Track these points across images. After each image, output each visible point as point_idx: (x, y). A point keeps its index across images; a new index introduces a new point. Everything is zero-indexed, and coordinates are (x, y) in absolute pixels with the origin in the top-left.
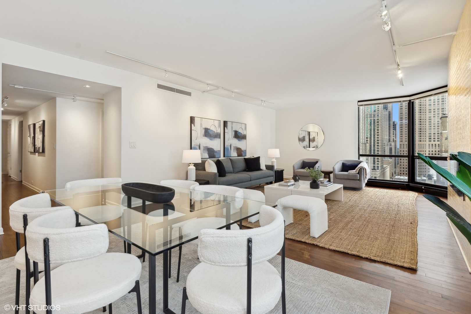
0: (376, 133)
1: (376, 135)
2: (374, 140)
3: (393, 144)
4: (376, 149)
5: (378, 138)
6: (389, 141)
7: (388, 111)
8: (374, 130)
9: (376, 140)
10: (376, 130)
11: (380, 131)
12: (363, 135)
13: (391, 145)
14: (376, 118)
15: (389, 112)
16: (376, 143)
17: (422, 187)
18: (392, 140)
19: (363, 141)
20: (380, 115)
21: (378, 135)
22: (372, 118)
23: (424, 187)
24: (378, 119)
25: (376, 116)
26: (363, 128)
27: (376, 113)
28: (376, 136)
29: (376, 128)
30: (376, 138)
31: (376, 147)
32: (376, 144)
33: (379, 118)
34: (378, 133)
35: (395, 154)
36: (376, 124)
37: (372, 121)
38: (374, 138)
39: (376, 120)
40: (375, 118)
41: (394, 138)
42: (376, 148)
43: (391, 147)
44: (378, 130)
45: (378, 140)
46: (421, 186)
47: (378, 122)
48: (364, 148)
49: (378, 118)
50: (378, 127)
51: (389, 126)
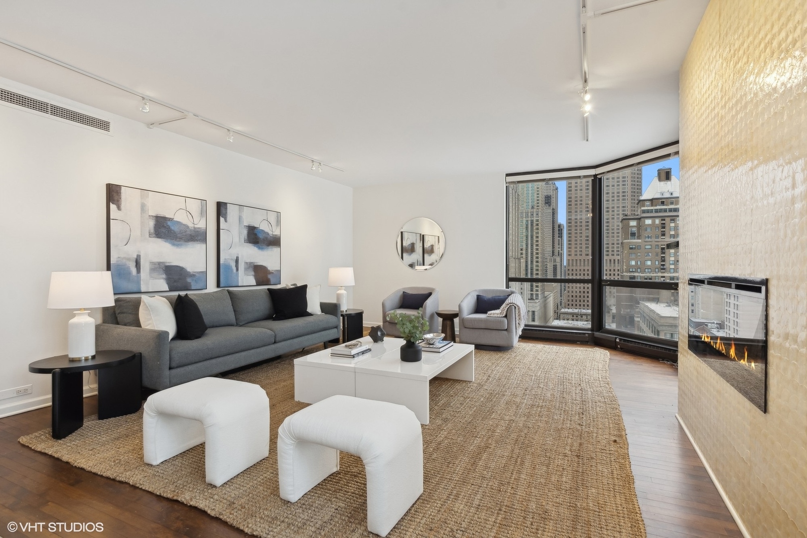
0: (534, 241)
1: (534, 245)
2: (532, 254)
3: (558, 259)
4: (535, 268)
5: (537, 249)
6: (553, 255)
7: (551, 208)
8: (532, 237)
9: (534, 253)
10: (534, 237)
11: (540, 239)
12: (517, 244)
13: (555, 261)
14: (535, 219)
15: (553, 209)
16: (534, 258)
17: (616, 338)
18: (556, 253)
19: (516, 254)
20: (540, 213)
21: (537, 245)
22: (529, 219)
23: (620, 340)
24: (537, 221)
25: (535, 215)
26: (517, 234)
27: (535, 210)
28: (535, 247)
29: (534, 233)
30: (534, 250)
31: (535, 263)
32: (535, 260)
33: (540, 218)
34: (537, 241)
35: (561, 276)
36: (534, 228)
37: (529, 222)
38: (532, 249)
39: (534, 222)
40: (533, 219)
41: (560, 249)
42: (534, 266)
43: (555, 263)
44: (537, 237)
45: (537, 254)
46: (615, 336)
47: (537, 225)
48: (517, 265)
49: (538, 219)
50: (537, 233)
51: (553, 232)
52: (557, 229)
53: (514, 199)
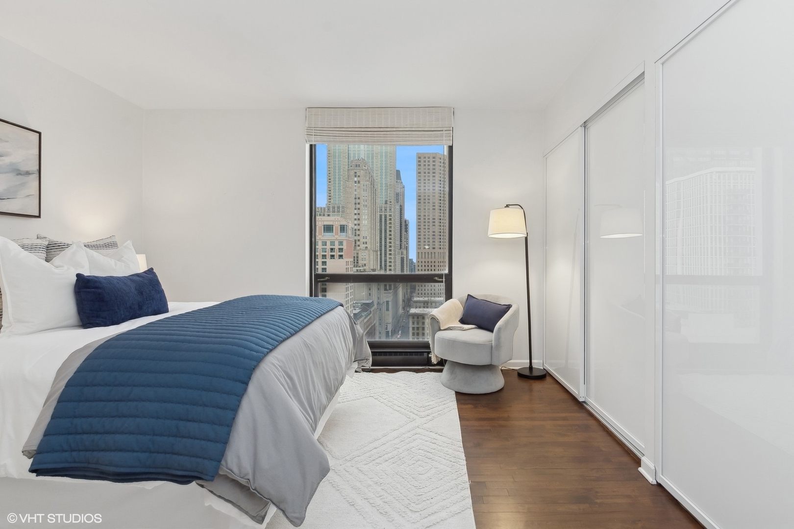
0: (388, 235)
1: (388, 239)
2: (385, 246)
3: (405, 252)
4: (388, 260)
5: (390, 243)
6: (401, 248)
7: (399, 205)
8: (386, 231)
9: (388, 246)
10: (388, 231)
11: (392, 233)
13: (402, 254)
14: (388, 214)
15: (401, 206)
18: (403, 246)
20: (392, 209)
21: (390, 239)
22: (383, 214)
25: (388, 210)
27: (388, 206)
28: (388, 240)
29: (388, 227)
30: (388, 243)
31: (388, 256)
32: (388, 252)
34: (390, 235)
36: (388, 222)
37: (383, 217)
41: (406, 243)
42: (388, 258)
43: (402, 256)
44: (390, 231)
45: (390, 247)
47: (390, 219)
49: (391, 214)
51: (401, 227)
52: (403, 224)
53: (372, 194)
